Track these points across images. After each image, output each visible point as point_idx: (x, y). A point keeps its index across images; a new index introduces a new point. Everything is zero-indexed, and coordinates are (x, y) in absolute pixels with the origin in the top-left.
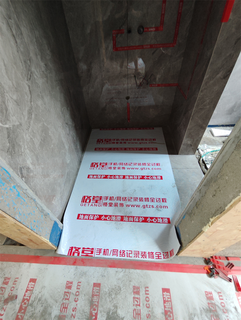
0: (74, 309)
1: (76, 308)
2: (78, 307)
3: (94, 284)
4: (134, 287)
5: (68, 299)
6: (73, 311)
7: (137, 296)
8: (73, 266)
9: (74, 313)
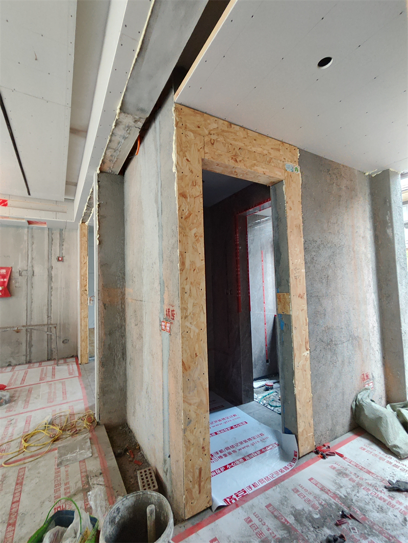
0: (268, 529)
1: (268, 528)
2: (270, 526)
3: (266, 507)
4: (293, 490)
5: (257, 528)
6: (269, 531)
7: (299, 493)
8: (238, 508)
9: (271, 531)
